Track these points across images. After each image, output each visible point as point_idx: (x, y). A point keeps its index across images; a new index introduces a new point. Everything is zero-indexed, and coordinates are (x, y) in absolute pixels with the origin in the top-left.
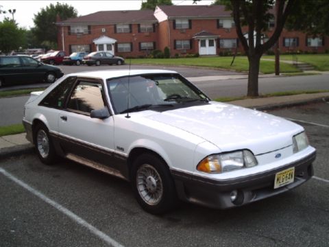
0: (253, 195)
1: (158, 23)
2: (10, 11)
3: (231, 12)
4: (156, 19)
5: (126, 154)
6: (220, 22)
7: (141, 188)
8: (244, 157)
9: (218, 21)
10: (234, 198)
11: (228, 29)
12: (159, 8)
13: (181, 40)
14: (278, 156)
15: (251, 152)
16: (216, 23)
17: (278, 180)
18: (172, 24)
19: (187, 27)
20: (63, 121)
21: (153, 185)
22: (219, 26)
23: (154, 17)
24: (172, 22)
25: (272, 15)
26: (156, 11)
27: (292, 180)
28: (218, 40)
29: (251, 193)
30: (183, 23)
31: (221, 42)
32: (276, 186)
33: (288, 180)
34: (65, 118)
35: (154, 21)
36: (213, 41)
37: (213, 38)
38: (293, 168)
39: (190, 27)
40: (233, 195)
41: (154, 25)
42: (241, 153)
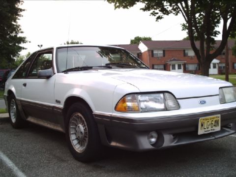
0: (174, 139)
1: (141, 53)
2: (39, 46)
3: (187, 31)
4: (140, 50)
5: (61, 106)
6: (186, 52)
7: (73, 137)
8: (165, 99)
9: (184, 51)
10: (153, 140)
11: (191, 57)
12: (142, 43)
13: (158, 65)
14: (203, 103)
15: (173, 94)
16: (183, 53)
17: (202, 125)
18: (151, 54)
19: (162, 55)
20: (24, 87)
21: (81, 132)
22: (185, 55)
23: (139, 49)
24: (151, 52)
25: (219, 32)
26: (140, 45)
27: (218, 129)
28: (185, 65)
29: (172, 136)
30: (159, 53)
31: (187, 66)
32: (201, 132)
33: (214, 128)
34: (25, 85)
35: (138, 52)
36: (180, 65)
37: (181, 62)
38: (219, 115)
39: (164, 56)
40: (152, 137)
41: (138, 54)
42: (162, 95)
